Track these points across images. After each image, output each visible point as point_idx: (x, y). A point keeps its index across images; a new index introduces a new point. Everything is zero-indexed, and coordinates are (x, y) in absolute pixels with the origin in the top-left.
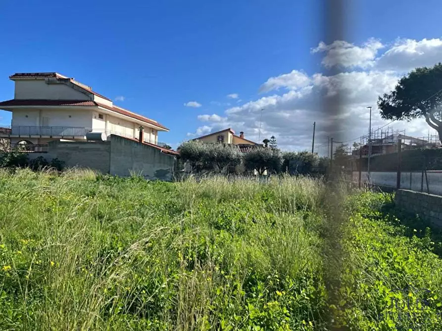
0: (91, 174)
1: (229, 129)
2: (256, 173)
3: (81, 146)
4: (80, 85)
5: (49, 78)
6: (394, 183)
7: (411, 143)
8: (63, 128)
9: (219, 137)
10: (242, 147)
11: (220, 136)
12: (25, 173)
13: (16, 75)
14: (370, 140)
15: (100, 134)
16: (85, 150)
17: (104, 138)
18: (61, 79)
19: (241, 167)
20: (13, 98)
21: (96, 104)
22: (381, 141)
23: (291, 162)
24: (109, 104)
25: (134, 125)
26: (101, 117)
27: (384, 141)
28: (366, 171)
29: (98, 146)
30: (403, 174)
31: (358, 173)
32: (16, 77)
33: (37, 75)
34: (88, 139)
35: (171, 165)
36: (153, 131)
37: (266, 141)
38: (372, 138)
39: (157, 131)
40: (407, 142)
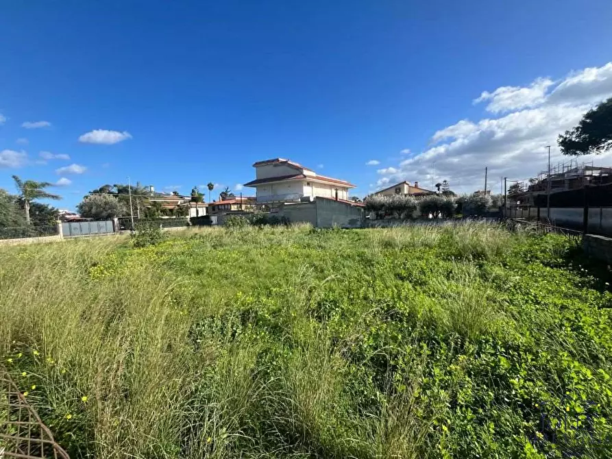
0: (307, 226)
1: (405, 182)
2: (431, 216)
3: (299, 207)
4: (294, 164)
5: (275, 163)
6: (581, 219)
7: (601, 173)
8: (285, 195)
9: (396, 190)
10: (417, 195)
11: (398, 189)
12: (267, 228)
13: (256, 163)
14: (549, 176)
15: (309, 197)
16: (300, 209)
17: (312, 200)
18: (282, 162)
19: (417, 213)
20: (255, 179)
21: (305, 176)
22: (563, 175)
23: (464, 205)
24: (314, 174)
25: (331, 187)
26: (308, 184)
27: (566, 175)
28: (545, 206)
29: (309, 205)
30: (591, 210)
31: (536, 209)
32: (257, 165)
33: (268, 161)
34: (302, 201)
35: (360, 215)
36: (345, 189)
37: (438, 186)
38: (553, 173)
39: (347, 188)
40: (596, 173)
